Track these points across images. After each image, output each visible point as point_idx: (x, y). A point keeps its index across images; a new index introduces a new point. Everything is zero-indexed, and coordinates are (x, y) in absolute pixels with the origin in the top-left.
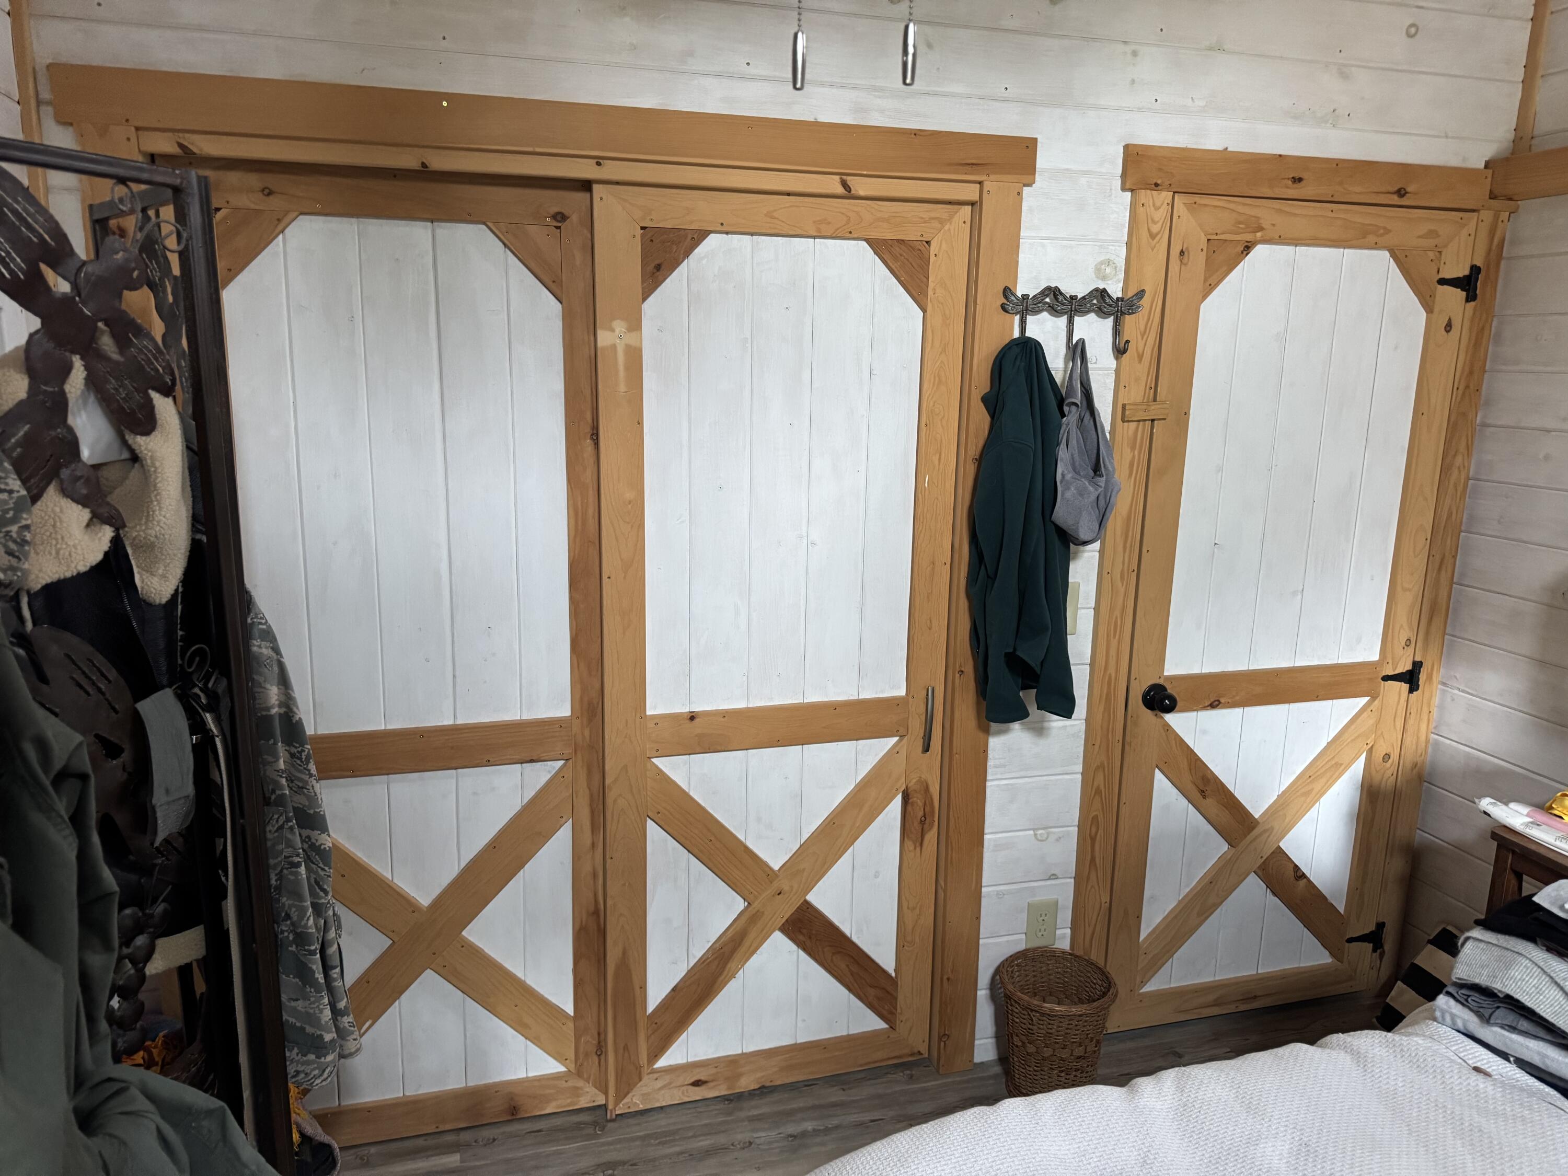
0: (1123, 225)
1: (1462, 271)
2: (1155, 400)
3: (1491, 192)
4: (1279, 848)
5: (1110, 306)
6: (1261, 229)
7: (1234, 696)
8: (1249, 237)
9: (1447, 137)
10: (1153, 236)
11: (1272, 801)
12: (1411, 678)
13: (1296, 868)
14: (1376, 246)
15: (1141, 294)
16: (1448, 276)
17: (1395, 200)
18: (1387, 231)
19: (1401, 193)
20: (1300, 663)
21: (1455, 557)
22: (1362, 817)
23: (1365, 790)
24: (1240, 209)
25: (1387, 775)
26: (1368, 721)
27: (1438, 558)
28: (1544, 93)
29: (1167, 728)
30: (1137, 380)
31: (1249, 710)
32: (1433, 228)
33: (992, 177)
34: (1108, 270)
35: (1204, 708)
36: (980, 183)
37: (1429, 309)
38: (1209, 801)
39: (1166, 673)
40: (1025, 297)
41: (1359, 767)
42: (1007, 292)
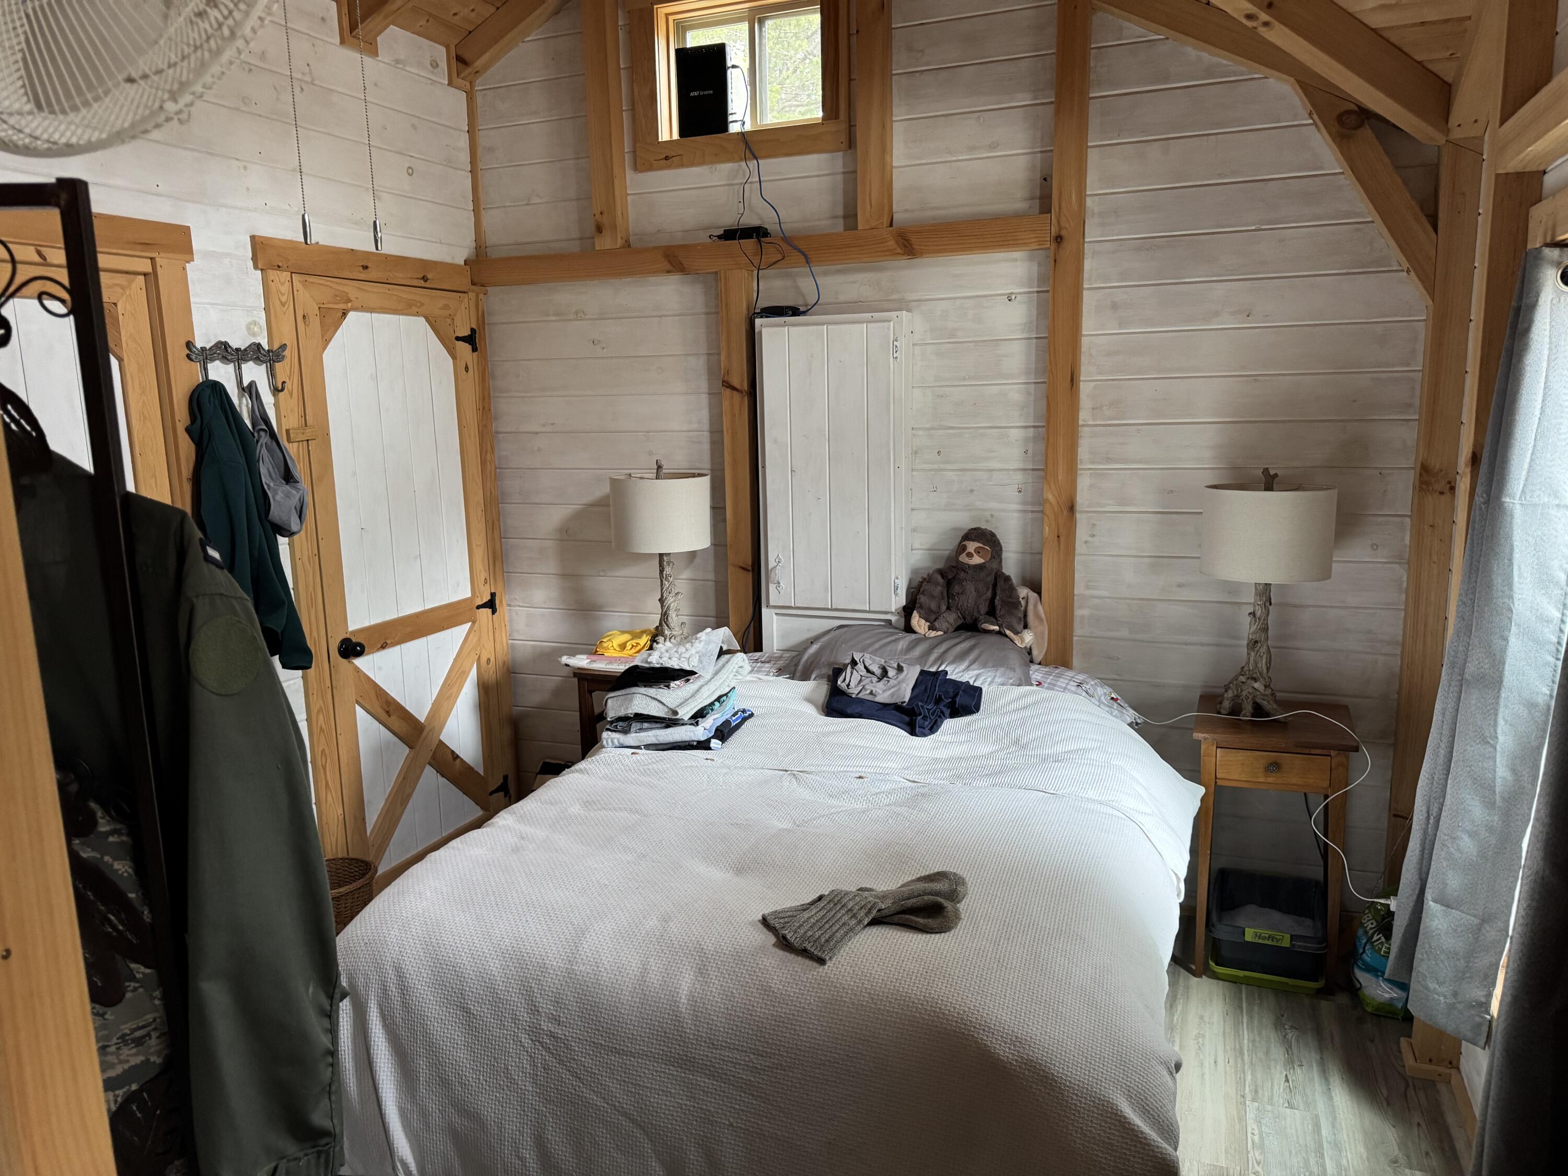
0: (260, 296)
1: (466, 332)
2: (306, 426)
3: (472, 281)
4: (440, 741)
5: (265, 356)
6: (349, 301)
7: (394, 638)
8: (343, 306)
9: (441, 243)
10: (283, 304)
11: (429, 709)
12: (491, 604)
13: (453, 752)
14: (417, 314)
15: (283, 347)
16: (460, 335)
17: (422, 283)
18: (422, 304)
19: (425, 279)
20: (429, 606)
21: (499, 520)
22: (482, 705)
23: (481, 687)
24: (334, 286)
25: (491, 674)
26: (473, 639)
27: (490, 522)
28: (488, 219)
29: (358, 670)
30: (292, 410)
31: (404, 646)
32: (446, 303)
33: (162, 255)
34: (256, 329)
35: (378, 650)
36: (151, 259)
37: (454, 357)
38: (393, 718)
39: (350, 629)
40: (203, 349)
41: (473, 673)
42: (189, 345)
